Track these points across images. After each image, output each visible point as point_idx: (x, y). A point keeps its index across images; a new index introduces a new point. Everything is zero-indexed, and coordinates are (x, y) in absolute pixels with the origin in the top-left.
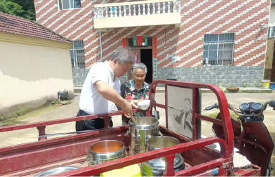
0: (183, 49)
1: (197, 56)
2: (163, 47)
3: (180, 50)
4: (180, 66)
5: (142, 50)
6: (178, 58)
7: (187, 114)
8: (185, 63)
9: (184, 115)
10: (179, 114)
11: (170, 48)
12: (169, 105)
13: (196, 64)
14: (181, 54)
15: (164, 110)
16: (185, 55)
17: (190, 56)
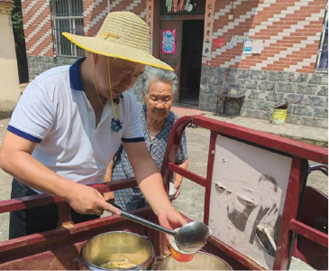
0: (270, 21)
1: (303, 44)
2: (227, 14)
3: (264, 26)
4: (258, 67)
5: (185, 22)
6: (257, 46)
7: (262, 213)
8: (270, 61)
9: (254, 214)
10: (241, 208)
11: (243, 18)
12: (217, 180)
13: (300, 65)
14: (263, 35)
15: (203, 189)
16: (274, 40)
17: (287, 42)
